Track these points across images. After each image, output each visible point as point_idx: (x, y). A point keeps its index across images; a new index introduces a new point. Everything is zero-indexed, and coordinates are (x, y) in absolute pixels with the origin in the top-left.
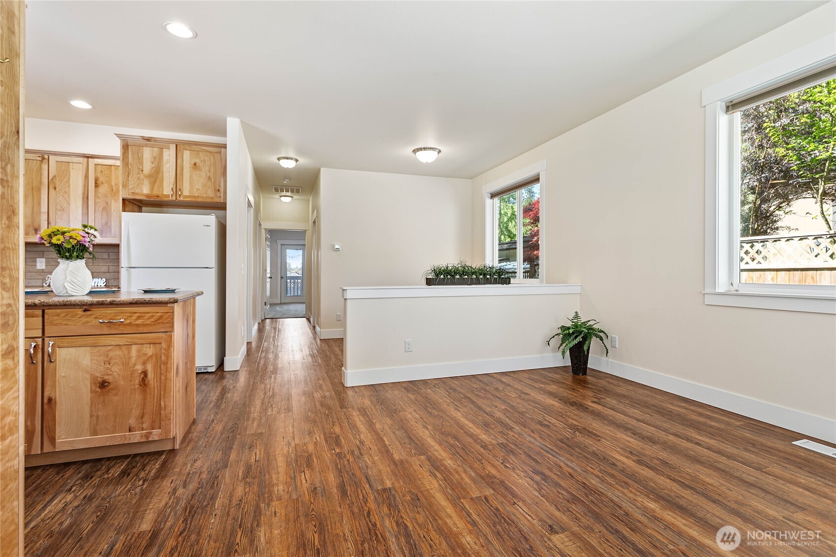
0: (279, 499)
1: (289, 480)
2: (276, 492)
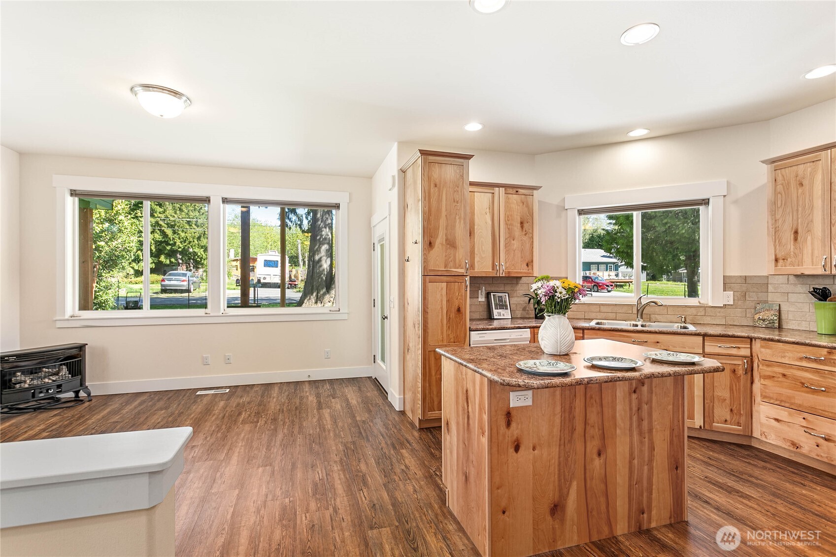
0: (335, 462)
1: (331, 473)
2: (338, 466)
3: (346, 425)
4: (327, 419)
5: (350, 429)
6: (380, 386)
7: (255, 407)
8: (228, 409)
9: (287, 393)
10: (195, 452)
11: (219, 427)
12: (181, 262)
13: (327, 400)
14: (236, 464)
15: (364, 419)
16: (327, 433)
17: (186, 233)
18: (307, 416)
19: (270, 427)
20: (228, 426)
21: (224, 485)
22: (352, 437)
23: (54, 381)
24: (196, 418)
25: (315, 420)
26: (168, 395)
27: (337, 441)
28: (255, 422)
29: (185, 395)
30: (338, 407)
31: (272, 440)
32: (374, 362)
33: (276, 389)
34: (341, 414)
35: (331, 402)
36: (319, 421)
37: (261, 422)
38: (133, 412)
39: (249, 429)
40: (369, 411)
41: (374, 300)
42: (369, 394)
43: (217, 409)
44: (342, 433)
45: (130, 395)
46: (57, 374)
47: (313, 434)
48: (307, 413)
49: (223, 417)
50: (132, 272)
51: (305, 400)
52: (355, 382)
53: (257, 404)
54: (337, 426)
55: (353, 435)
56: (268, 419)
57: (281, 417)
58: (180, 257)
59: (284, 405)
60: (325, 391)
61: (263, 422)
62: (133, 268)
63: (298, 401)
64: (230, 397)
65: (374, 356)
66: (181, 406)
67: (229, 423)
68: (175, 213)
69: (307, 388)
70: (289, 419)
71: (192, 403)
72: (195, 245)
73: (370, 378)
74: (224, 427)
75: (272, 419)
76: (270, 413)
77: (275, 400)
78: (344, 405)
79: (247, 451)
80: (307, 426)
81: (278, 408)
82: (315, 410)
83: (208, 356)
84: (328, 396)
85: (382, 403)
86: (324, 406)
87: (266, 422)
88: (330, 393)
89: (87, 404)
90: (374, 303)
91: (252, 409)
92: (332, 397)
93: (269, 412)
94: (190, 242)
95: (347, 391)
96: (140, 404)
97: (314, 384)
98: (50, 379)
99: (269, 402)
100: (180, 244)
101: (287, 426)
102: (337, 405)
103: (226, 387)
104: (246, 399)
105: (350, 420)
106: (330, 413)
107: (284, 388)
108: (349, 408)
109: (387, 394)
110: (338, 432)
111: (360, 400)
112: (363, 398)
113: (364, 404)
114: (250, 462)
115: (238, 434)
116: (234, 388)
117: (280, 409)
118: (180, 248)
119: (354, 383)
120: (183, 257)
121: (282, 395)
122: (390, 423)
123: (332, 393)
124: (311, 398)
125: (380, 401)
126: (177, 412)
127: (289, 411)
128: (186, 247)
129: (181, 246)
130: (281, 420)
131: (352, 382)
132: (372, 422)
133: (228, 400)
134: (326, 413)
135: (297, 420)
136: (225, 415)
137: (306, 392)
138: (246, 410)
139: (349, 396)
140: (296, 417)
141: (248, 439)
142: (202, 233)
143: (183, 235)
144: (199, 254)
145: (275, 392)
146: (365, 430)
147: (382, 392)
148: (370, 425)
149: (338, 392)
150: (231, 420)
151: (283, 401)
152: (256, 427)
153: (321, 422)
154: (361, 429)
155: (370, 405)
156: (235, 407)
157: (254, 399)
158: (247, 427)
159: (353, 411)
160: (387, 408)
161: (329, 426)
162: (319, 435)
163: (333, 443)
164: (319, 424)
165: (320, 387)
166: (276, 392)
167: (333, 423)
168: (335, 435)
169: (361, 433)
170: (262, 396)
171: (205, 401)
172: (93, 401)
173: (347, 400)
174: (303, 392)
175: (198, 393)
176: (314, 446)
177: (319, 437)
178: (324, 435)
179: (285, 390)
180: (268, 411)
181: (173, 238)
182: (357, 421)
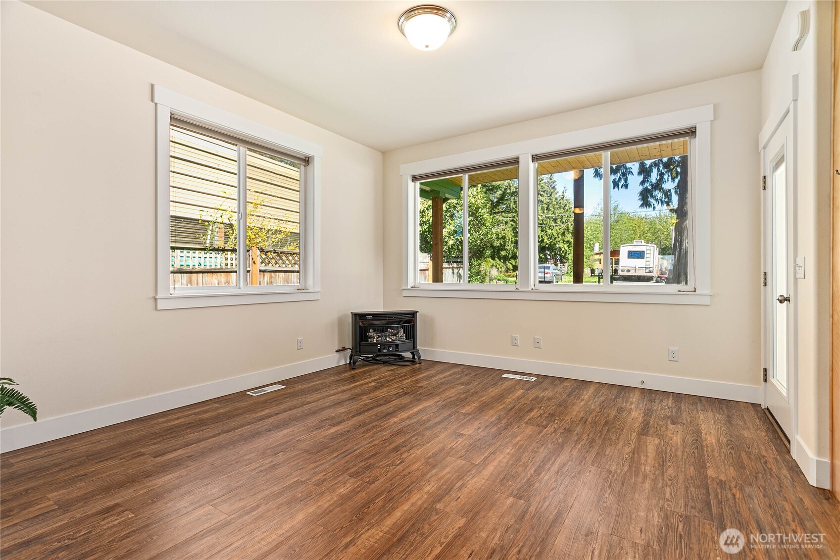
3: (681, 478)
4: (649, 454)
5: (687, 488)
6: (775, 424)
7: (553, 406)
8: (522, 401)
9: (602, 399)
10: (457, 442)
11: (499, 419)
12: (549, 257)
13: (661, 423)
14: (486, 478)
15: (723, 478)
16: (640, 479)
17: (552, 230)
18: (618, 439)
19: (557, 439)
20: (509, 421)
21: (455, 503)
22: (686, 505)
23: (393, 340)
24: (485, 402)
25: (628, 450)
26: (478, 371)
27: (654, 502)
28: (543, 426)
29: (491, 375)
30: (677, 439)
31: (549, 459)
32: (765, 380)
33: (592, 389)
34: (679, 453)
35: (667, 429)
36: (634, 454)
37: (550, 429)
38: (440, 382)
39: (530, 433)
40: (740, 467)
41: (765, 274)
42: (746, 434)
43: (511, 397)
44: (668, 490)
45: (449, 365)
46: (395, 335)
47: (615, 472)
48: (620, 434)
49: (511, 409)
50: (511, 266)
51: (624, 414)
52: (724, 406)
53: (557, 403)
54: (663, 474)
55: (691, 503)
56: (560, 427)
57: (578, 429)
58: (549, 253)
59: (591, 413)
60: (662, 409)
61: (552, 429)
62: (511, 264)
63: (613, 413)
64: (532, 388)
65: (765, 370)
66: (480, 385)
67: (513, 418)
68: (543, 212)
69: (635, 398)
70: (588, 435)
71: (493, 385)
72: (559, 241)
73: (756, 406)
74: (504, 421)
75: (565, 429)
76: (568, 420)
77: (582, 403)
78: (689, 439)
79: (511, 463)
80: (610, 455)
81: (582, 415)
82: (635, 434)
83: (517, 337)
84: (666, 418)
85: (776, 458)
86: (652, 431)
87: (555, 430)
88: (669, 414)
89: (418, 365)
90: (765, 279)
91: (549, 408)
92: (672, 420)
93: (566, 418)
94: (555, 238)
95: (702, 417)
96: (450, 375)
97: (649, 394)
98: (391, 338)
99: (573, 405)
100: (547, 240)
101: (580, 446)
102: (676, 436)
103: (535, 375)
104: (549, 393)
105: (692, 471)
106: (658, 446)
107: (603, 391)
108: (697, 448)
109: (789, 442)
110: (660, 485)
111: (725, 440)
112: (731, 436)
113: (732, 448)
114: (505, 481)
115: (514, 436)
116: (543, 378)
117: (582, 418)
118: (547, 244)
119: (721, 408)
120: (551, 253)
121: (596, 399)
122: (787, 507)
123: (674, 414)
124: (634, 414)
125: (770, 453)
126: (473, 390)
127: (595, 423)
128: (552, 243)
129: (548, 242)
130: (577, 434)
131: (717, 405)
132: (742, 489)
133: (528, 389)
134: (651, 444)
135: (599, 441)
136: (514, 407)
137: (632, 403)
138: (540, 408)
139: (703, 427)
140: (601, 436)
141: (521, 447)
142: (565, 229)
143: (549, 232)
144: (563, 249)
145: (587, 394)
146: (720, 503)
147: (779, 436)
148: (734, 495)
149: (684, 415)
150: (517, 414)
151: (593, 407)
152: (540, 433)
153: (636, 455)
154: (712, 497)
155: (743, 455)
156: (531, 400)
157: (558, 395)
158: (529, 430)
159: (703, 455)
160: (785, 471)
161: (648, 468)
162: (624, 479)
163: (644, 502)
164: (632, 459)
165: (657, 401)
166: (589, 394)
167: (657, 465)
168: (653, 489)
169: (708, 504)
170: (569, 394)
171: (507, 384)
172: (422, 364)
173: (698, 432)
174: (627, 402)
175: (505, 376)
176: (607, 495)
177: (623, 483)
178: (633, 481)
179: (603, 393)
180: (566, 415)
181: (542, 236)
182: (706, 477)
